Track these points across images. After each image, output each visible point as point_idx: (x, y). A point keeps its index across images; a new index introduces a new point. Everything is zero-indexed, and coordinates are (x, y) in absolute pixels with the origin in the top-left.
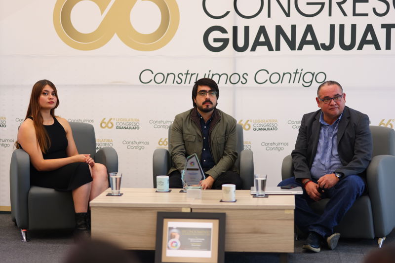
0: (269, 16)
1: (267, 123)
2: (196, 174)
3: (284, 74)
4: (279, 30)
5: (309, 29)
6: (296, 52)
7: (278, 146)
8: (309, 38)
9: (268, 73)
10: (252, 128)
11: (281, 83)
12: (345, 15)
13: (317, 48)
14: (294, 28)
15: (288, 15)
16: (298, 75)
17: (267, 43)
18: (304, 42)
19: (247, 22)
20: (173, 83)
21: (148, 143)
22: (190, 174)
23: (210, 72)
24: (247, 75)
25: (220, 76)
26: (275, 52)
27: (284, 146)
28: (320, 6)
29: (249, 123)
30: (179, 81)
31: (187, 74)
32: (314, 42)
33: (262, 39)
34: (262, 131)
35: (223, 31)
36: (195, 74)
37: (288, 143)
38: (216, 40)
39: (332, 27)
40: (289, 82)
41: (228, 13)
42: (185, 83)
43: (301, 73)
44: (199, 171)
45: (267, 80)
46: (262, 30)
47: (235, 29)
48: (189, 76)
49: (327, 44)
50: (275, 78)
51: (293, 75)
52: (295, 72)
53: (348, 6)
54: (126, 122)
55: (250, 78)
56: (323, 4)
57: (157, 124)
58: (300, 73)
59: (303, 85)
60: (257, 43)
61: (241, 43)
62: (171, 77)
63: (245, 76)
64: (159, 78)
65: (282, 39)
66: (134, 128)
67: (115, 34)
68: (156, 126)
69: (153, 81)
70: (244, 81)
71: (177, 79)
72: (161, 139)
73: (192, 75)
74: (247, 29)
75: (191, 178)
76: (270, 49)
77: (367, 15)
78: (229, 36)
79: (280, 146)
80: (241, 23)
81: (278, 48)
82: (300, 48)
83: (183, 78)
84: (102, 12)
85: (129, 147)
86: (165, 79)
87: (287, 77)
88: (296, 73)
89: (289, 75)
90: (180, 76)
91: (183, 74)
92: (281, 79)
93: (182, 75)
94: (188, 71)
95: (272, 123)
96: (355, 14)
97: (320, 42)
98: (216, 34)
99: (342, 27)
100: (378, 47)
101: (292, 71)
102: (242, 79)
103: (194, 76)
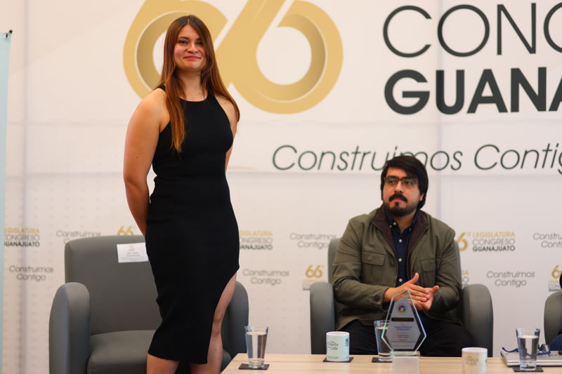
0: (499, 52)
1: (496, 238)
2: (408, 328)
3: (526, 153)
4: (517, 77)
6: (547, 114)
7: (517, 279)
9: (498, 151)
10: (471, 246)
11: (522, 167)
14: (542, 72)
15: (532, 50)
16: (550, 155)
17: (497, 99)
19: (461, 63)
20: (332, 168)
21: (287, 274)
22: (398, 328)
23: (396, 148)
24: (461, 154)
26: (510, 115)
27: (526, 279)
29: (465, 237)
30: (342, 165)
31: (356, 153)
33: (487, 92)
34: (489, 251)
35: (419, 78)
36: (369, 153)
37: (533, 273)
38: (407, 94)
40: (535, 167)
41: (427, 47)
42: (352, 168)
43: (556, 151)
44: (415, 322)
45: (496, 164)
46: (488, 76)
47: (440, 75)
48: (359, 157)
50: (510, 160)
51: (542, 155)
52: (546, 148)
54: (249, 237)
55: (467, 160)
57: (304, 240)
58: (553, 152)
59: (559, 171)
60: (478, 99)
61: (450, 100)
62: (328, 159)
63: (458, 156)
64: (308, 161)
65: (522, 92)
66: (262, 247)
67: (231, 85)
68: (301, 244)
69: (297, 165)
70: (456, 165)
71: (338, 162)
72: (311, 266)
73: (365, 154)
74: (460, 75)
75: (399, 336)
76: (502, 108)
78: (430, 86)
79: (520, 278)
80: (451, 66)
81: (515, 108)
82: (554, 107)
83: (349, 159)
85: (254, 280)
86: (317, 162)
87: (531, 157)
88: (547, 150)
89: (535, 154)
90: (344, 156)
91: (350, 153)
92: (520, 161)
93: (348, 154)
94: (358, 148)
95: (505, 238)
98: (407, 84)
101: (541, 148)
102: (452, 162)
103: (368, 158)
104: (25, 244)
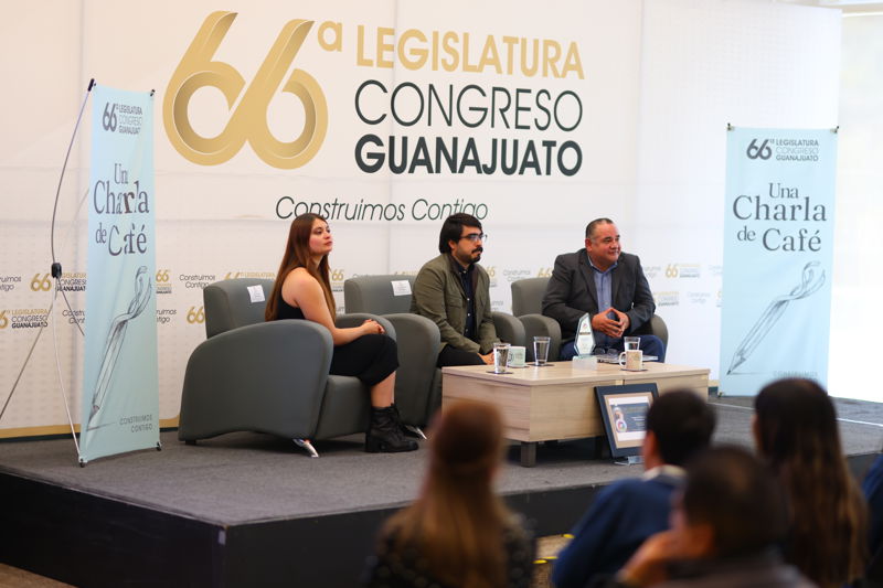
0: (429, 124)
3: (444, 206)
4: (440, 143)
5: (471, 144)
6: (457, 175)
8: (471, 157)
9: (428, 205)
12: (508, 127)
13: (479, 171)
14: (455, 140)
15: (449, 123)
16: (459, 208)
17: (426, 162)
18: (466, 162)
19: (405, 131)
23: (362, 201)
24: (404, 207)
25: (374, 208)
26: (435, 175)
28: (483, 112)
31: (335, 204)
32: (476, 162)
33: (421, 156)
35: (379, 143)
36: (344, 204)
38: (370, 156)
39: (495, 141)
41: (384, 116)
42: (332, 218)
43: (462, 205)
45: (425, 215)
46: (422, 143)
47: (392, 139)
48: (337, 207)
49: (489, 166)
50: (434, 212)
51: (454, 208)
52: (456, 203)
53: (510, 115)
55: (408, 212)
56: (485, 110)
58: (460, 206)
60: (416, 162)
61: (398, 162)
62: (315, 209)
63: (402, 208)
65: (443, 157)
67: (247, 142)
69: (293, 214)
70: (400, 216)
73: (341, 206)
74: (405, 140)
76: (430, 170)
77: (528, 128)
78: (385, 150)
80: (399, 133)
81: (438, 171)
82: (461, 171)
83: (330, 210)
84: (231, 105)
87: (447, 210)
88: (457, 205)
89: (449, 208)
90: (327, 207)
92: (441, 213)
93: (329, 205)
94: (336, 201)
96: (517, 127)
97: (482, 163)
98: (370, 147)
99: (504, 142)
100: (539, 172)
101: (452, 203)
102: (399, 213)
103: (344, 208)
104: (77, 289)
